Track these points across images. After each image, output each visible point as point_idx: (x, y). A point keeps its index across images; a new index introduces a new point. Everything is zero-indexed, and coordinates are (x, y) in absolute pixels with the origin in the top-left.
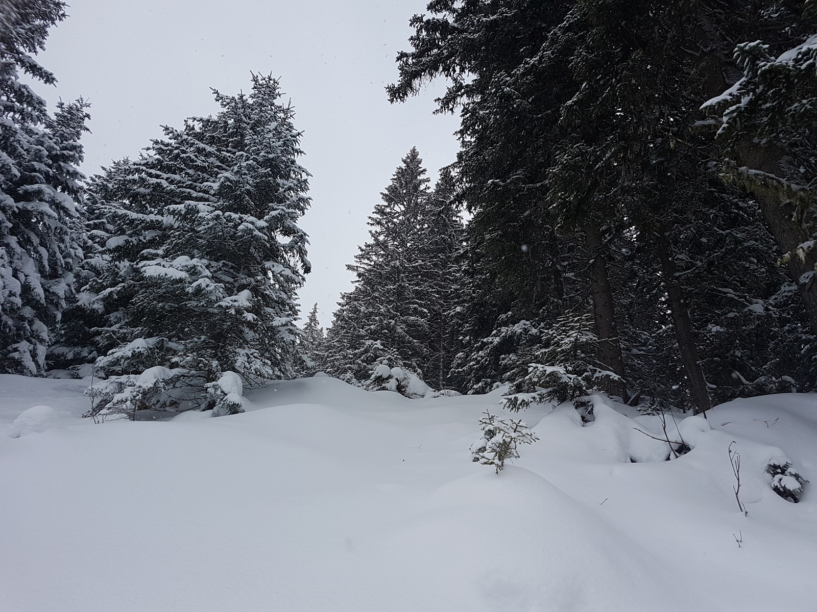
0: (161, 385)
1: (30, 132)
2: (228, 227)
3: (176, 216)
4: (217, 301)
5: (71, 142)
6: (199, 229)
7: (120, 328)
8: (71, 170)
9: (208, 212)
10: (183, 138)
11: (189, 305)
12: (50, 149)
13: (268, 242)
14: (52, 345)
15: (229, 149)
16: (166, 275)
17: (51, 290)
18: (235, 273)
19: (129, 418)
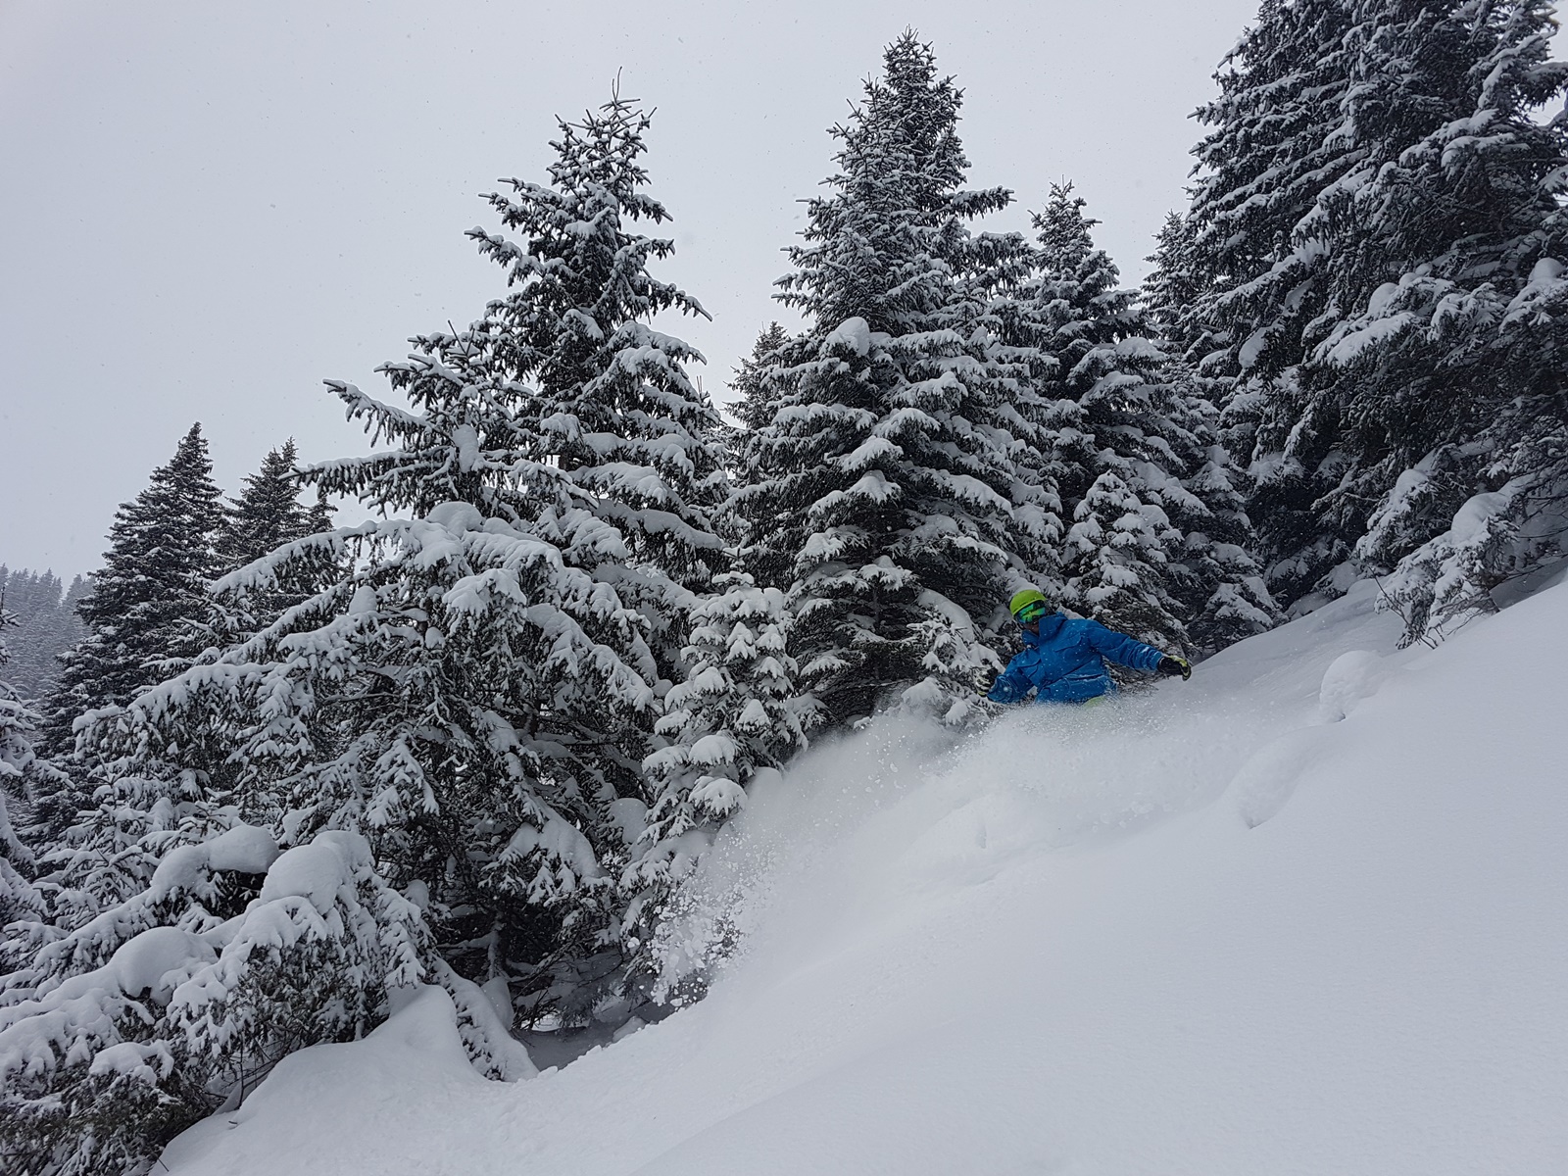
0: (1502, 525)
1: (1027, 293)
2: (1421, 178)
3: (1319, 234)
4: (1498, 321)
5: (1085, 259)
6: (1374, 223)
7: (1356, 476)
8: (1112, 298)
9: (1366, 182)
10: (1236, 104)
11: (1451, 362)
12: (1066, 294)
13: (1520, 140)
14: (1266, 567)
15: (1320, 49)
16: (1374, 339)
17: (1207, 490)
18: (1493, 248)
19: (1487, 611)
